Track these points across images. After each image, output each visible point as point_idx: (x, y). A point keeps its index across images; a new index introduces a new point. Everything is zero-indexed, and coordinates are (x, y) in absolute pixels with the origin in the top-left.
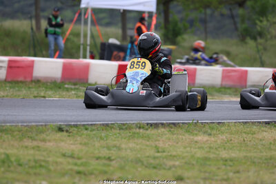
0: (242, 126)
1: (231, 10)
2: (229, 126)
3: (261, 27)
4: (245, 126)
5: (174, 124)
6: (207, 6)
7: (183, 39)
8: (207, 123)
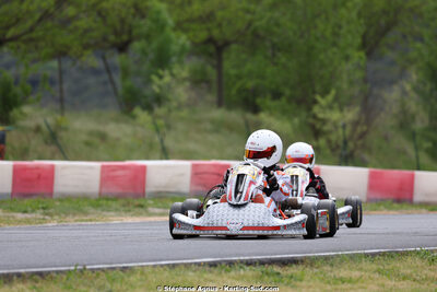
0: (167, 274)
1: (104, 58)
2: (142, 273)
3: (160, 87)
4: (173, 272)
5: (40, 274)
6: (61, 54)
7: (22, 113)
8: (103, 270)
